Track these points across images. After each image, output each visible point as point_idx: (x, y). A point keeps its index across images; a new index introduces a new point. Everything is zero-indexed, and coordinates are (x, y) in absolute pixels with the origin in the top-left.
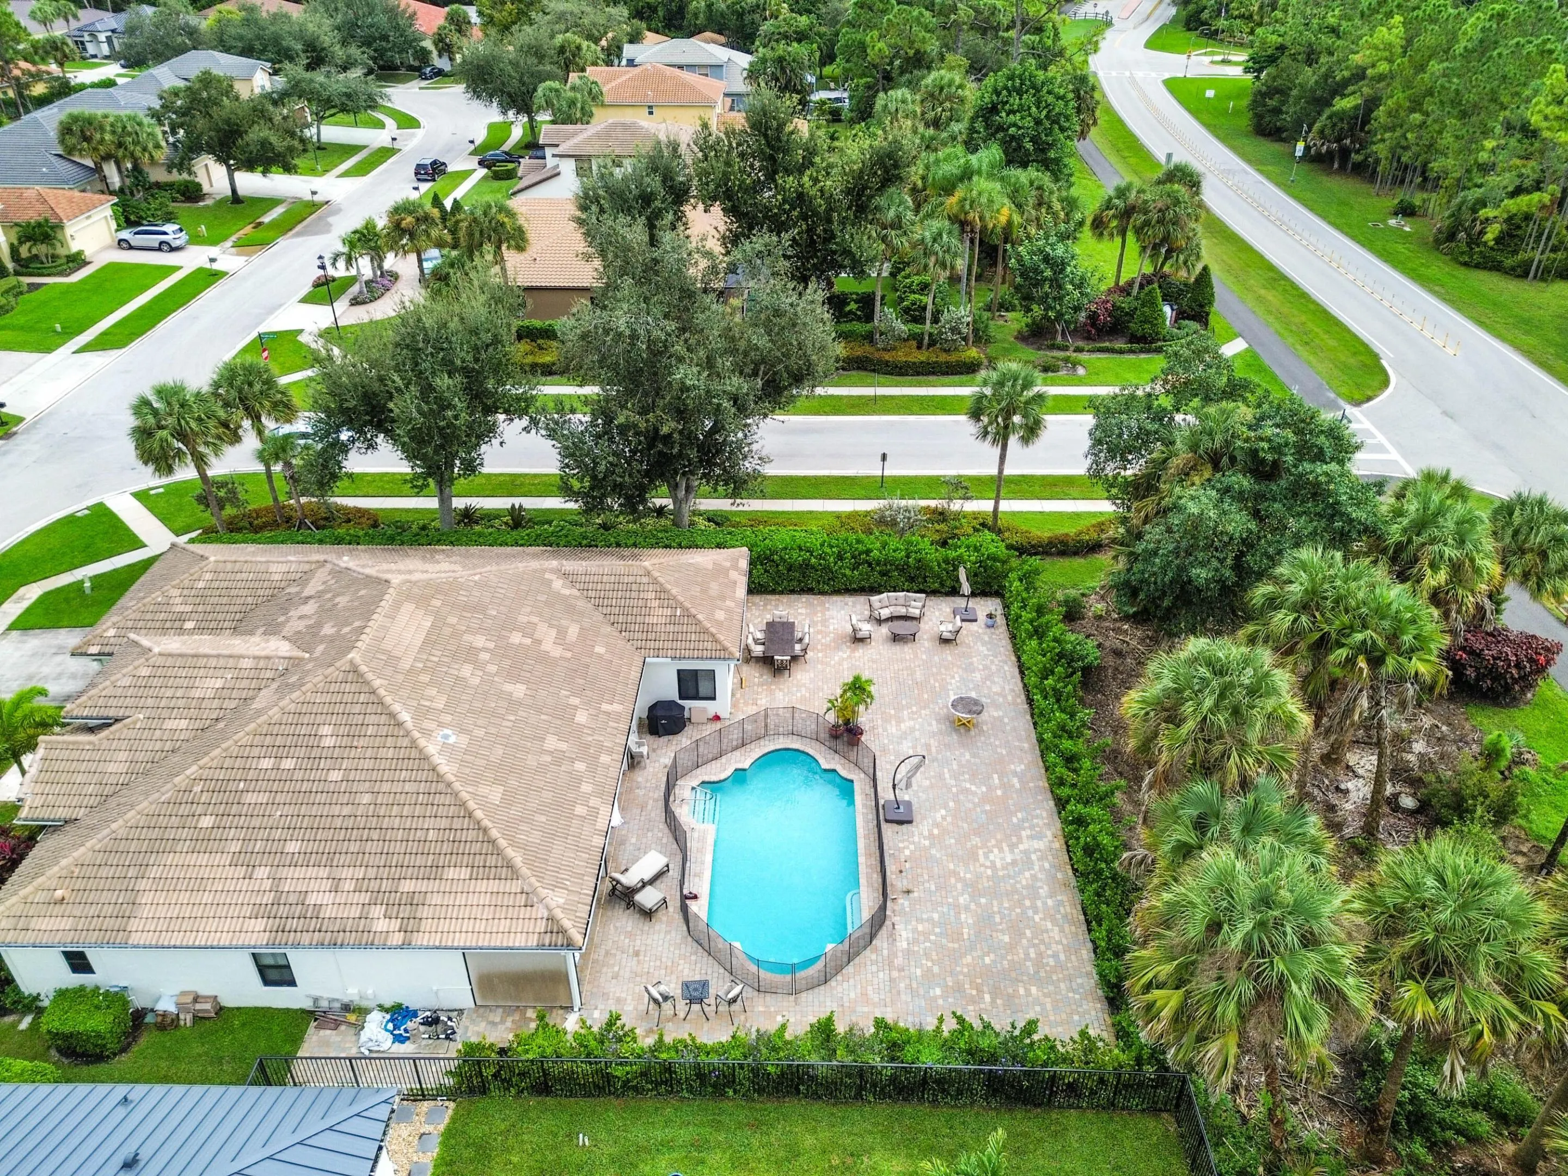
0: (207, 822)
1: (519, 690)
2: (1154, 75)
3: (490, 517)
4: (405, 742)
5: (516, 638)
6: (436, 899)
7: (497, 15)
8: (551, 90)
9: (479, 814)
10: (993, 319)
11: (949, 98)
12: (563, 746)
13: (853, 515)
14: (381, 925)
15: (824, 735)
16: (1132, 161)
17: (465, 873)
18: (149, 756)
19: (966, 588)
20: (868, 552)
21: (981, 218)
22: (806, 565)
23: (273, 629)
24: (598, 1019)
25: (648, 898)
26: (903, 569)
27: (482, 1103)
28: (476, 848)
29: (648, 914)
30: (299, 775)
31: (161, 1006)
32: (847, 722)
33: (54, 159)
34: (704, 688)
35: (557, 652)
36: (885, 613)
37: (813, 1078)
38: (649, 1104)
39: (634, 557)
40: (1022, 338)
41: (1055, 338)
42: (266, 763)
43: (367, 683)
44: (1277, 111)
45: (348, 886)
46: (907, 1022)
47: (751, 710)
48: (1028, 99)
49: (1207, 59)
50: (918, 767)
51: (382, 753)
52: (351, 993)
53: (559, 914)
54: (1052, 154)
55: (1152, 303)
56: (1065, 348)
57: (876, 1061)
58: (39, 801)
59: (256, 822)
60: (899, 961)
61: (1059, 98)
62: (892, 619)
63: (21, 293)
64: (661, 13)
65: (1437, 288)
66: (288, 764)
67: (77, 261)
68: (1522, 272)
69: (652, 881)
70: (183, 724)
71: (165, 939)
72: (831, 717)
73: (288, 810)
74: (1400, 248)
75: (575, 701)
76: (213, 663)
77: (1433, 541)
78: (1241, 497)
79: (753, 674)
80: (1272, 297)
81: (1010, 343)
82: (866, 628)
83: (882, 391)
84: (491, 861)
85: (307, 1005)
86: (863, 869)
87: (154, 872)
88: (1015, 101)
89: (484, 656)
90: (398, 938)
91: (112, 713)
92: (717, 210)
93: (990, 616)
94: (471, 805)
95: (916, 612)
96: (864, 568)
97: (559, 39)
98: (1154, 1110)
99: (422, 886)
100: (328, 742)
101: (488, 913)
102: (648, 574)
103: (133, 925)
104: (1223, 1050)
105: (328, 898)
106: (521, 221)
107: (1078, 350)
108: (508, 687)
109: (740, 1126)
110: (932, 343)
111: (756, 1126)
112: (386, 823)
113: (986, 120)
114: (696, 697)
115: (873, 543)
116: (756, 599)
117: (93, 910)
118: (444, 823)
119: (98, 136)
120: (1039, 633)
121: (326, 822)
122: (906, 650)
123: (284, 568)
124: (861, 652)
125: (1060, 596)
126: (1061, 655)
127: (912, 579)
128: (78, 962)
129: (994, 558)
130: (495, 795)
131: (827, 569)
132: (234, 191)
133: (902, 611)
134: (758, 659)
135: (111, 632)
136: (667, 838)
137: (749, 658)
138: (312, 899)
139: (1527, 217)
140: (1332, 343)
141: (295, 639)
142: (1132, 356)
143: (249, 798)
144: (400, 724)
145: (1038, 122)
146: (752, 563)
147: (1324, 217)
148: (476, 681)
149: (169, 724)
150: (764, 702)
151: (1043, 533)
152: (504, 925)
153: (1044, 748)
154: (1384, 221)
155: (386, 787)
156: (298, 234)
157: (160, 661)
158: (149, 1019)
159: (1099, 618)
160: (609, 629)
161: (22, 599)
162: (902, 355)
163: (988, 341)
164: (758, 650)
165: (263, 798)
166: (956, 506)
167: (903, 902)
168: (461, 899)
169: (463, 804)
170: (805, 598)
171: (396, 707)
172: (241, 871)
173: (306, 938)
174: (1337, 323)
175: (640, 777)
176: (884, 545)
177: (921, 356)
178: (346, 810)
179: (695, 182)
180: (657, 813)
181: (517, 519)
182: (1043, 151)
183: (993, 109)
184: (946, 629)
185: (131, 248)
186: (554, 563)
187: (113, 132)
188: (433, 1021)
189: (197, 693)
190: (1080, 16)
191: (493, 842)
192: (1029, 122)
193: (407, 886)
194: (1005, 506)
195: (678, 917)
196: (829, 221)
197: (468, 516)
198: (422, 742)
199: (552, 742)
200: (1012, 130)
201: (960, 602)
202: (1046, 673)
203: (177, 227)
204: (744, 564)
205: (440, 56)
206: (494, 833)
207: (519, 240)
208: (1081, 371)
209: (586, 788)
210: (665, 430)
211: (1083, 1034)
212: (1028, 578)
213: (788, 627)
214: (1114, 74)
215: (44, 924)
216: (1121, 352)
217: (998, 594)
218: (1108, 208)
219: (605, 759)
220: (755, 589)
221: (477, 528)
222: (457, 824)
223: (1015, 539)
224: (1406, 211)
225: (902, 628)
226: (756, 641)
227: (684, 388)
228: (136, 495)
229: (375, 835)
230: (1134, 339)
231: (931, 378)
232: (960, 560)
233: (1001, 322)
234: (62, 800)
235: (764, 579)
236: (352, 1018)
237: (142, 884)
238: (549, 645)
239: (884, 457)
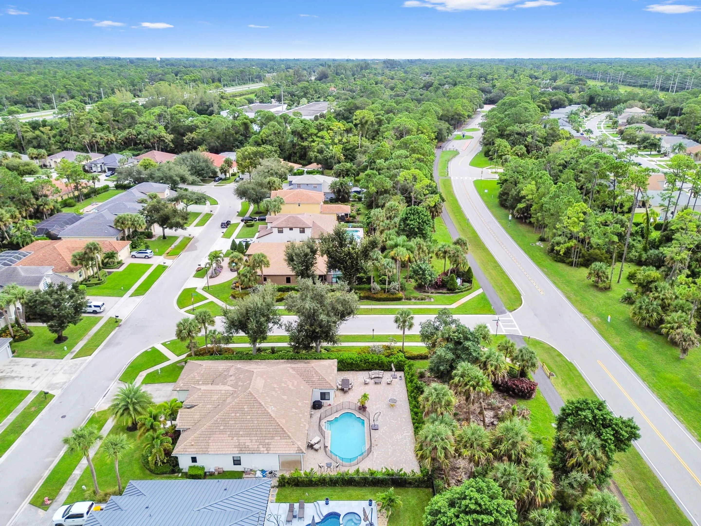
0: (222, 428)
1: (285, 397)
2: (470, 178)
3: (265, 350)
4: (263, 409)
5: (283, 385)
6: (273, 444)
7: (243, 163)
8: (268, 201)
9: (281, 425)
10: (407, 281)
11: (394, 210)
12: (296, 411)
13: (365, 348)
14: (262, 449)
15: (357, 409)
16: (458, 217)
17: (279, 438)
18: (204, 414)
19: (394, 369)
20: (368, 359)
21: (400, 258)
22: (352, 363)
23: (224, 384)
24: (308, 471)
25: (316, 447)
26: (377, 364)
27: (284, 488)
28: (281, 433)
29: (316, 450)
30: (240, 417)
31: (211, 470)
32: (363, 405)
33: (109, 227)
34: (327, 397)
35: (292, 388)
36: (373, 376)
37: (355, 480)
38: (320, 488)
39: (308, 363)
40: (416, 288)
41: (425, 289)
42: (233, 415)
43: (254, 396)
44: (506, 200)
45: (254, 441)
46: (375, 469)
47: (339, 403)
48: (416, 217)
49: (490, 171)
50: (379, 415)
51: (258, 412)
52: (253, 467)
53: (300, 446)
54: (424, 232)
55: (452, 279)
56: (428, 292)
57: (368, 476)
58: (181, 424)
59: (232, 428)
60: (374, 460)
61: (425, 216)
62: (375, 378)
63: (106, 276)
64: (298, 155)
65: (545, 270)
66: (238, 415)
67: (120, 263)
68: (571, 264)
69: (317, 443)
70: (211, 406)
71: (216, 453)
72: (359, 404)
73: (239, 425)
74: (538, 254)
75: (298, 400)
76: (215, 392)
77: (491, 361)
78: (451, 350)
79: (339, 393)
80: (493, 272)
81: (412, 290)
82: (368, 381)
83: (373, 307)
84: (285, 435)
85: (243, 470)
86: (366, 440)
87: (212, 439)
88: (412, 217)
89: (277, 389)
90: (266, 452)
91: (194, 404)
92: (325, 256)
93: (400, 377)
94: (279, 423)
95: (381, 376)
96: (367, 364)
97: (268, 179)
98: (427, 487)
99: (270, 441)
100: (246, 410)
101: (285, 446)
102: (313, 367)
103: (209, 450)
104: (428, 461)
105: (250, 444)
106: (268, 259)
107: (432, 293)
108: (283, 397)
109: (339, 492)
110: (388, 292)
111: (343, 491)
112: (261, 427)
113: (404, 222)
114: (325, 399)
115: (369, 357)
116: (339, 372)
117: (200, 447)
118: (274, 427)
119: (127, 222)
120: (411, 381)
121: (248, 427)
122: (378, 386)
123: (222, 368)
124: (367, 387)
125: (419, 371)
126: (416, 387)
127: (380, 367)
128: (194, 460)
129: (401, 361)
130: (284, 421)
131: (357, 364)
132: (164, 235)
133: (377, 376)
134: (340, 389)
135: (182, 385)
136: (320, 434)
137: (338, 389)
138: (247, 444)
139: (572, 247)
140: (508, 290)
141: (231, 386)
142: (448, 295)
143: (230, 422)
144: (262, 405)
145: (419, 223)
146: (338, 363)
147: (516, 242)
148: (276, 395)
149: (207, 406)
150: (341, 401)
151: (416, 353)
152: (288, 449)
153: (412, 410)
154: (535, 243)
155: (260, 419)
156: (186, 251)
157: (203, 392)
158: (207, 474)
159: (429, 377)
160: (304, 382)
161: (141, 376)
162: (379, 296)
163: (405, 290)
164: (340, 387)
165: (233, 422)
166: (393, 344)
167: (376, 447)
168: (279, 444)
169: (278, 423)
170: (352, 372)
171: (261, 402)
172: (231, 438)
173: (246, 452)
174: (512, 283)
175: (312, 420)
176: (372, 357)
177: (384, 296)
178: (252, 425)
179: (319, 249)
180: (317, 428)
181: (273, 351)
182: (421, 231)
183: (406, 219)
184: (389, 381)
185: (135, 257)
186: (289, 365)
187: (131, 221)
188: (271, 473)
189: (213, 399)
190: (448, 150)
191: (284, 431)
192: (416, 224)
193: (267, 441)
194: (406, 344)
195: (324, 451)
196: (357, 259)
197: (259, 350)
198: (267, 409)
199: (294, 410)
200: (411, 226)
201: (392, 373)
202: (412, 392)
203: (150, 251)
204: (336, 364)
205: (221, 173)
206: (285, 429)
207: (267, 264)
208: (432, 300)
209: (302, 420)
210: (317, 331)
211: (413, 471)
212: (410, 367)
213: (348, 380)
214: (457, 178)
215: (190, 450)
216: (445, 293)
217: (403, 370)
218: (440, 251)
219: (306, 414)
220: (339, 370)
221: (262, 353)
222: (276, 427)
223: (408, 355)
224: (542, 240)
225: (377, 380)
226: (339, 385)
227: (322, 321)
228: (162, 344)
229: (259, 430)
230: (448, 290)
231: (388, 302)
232: (392, 362)
233: (410, 283)
234: (186, 424)
235: (341, 367)
236: (253, 472)
237: (210, 441)
238: (290, 386)
239: (373, 330)
